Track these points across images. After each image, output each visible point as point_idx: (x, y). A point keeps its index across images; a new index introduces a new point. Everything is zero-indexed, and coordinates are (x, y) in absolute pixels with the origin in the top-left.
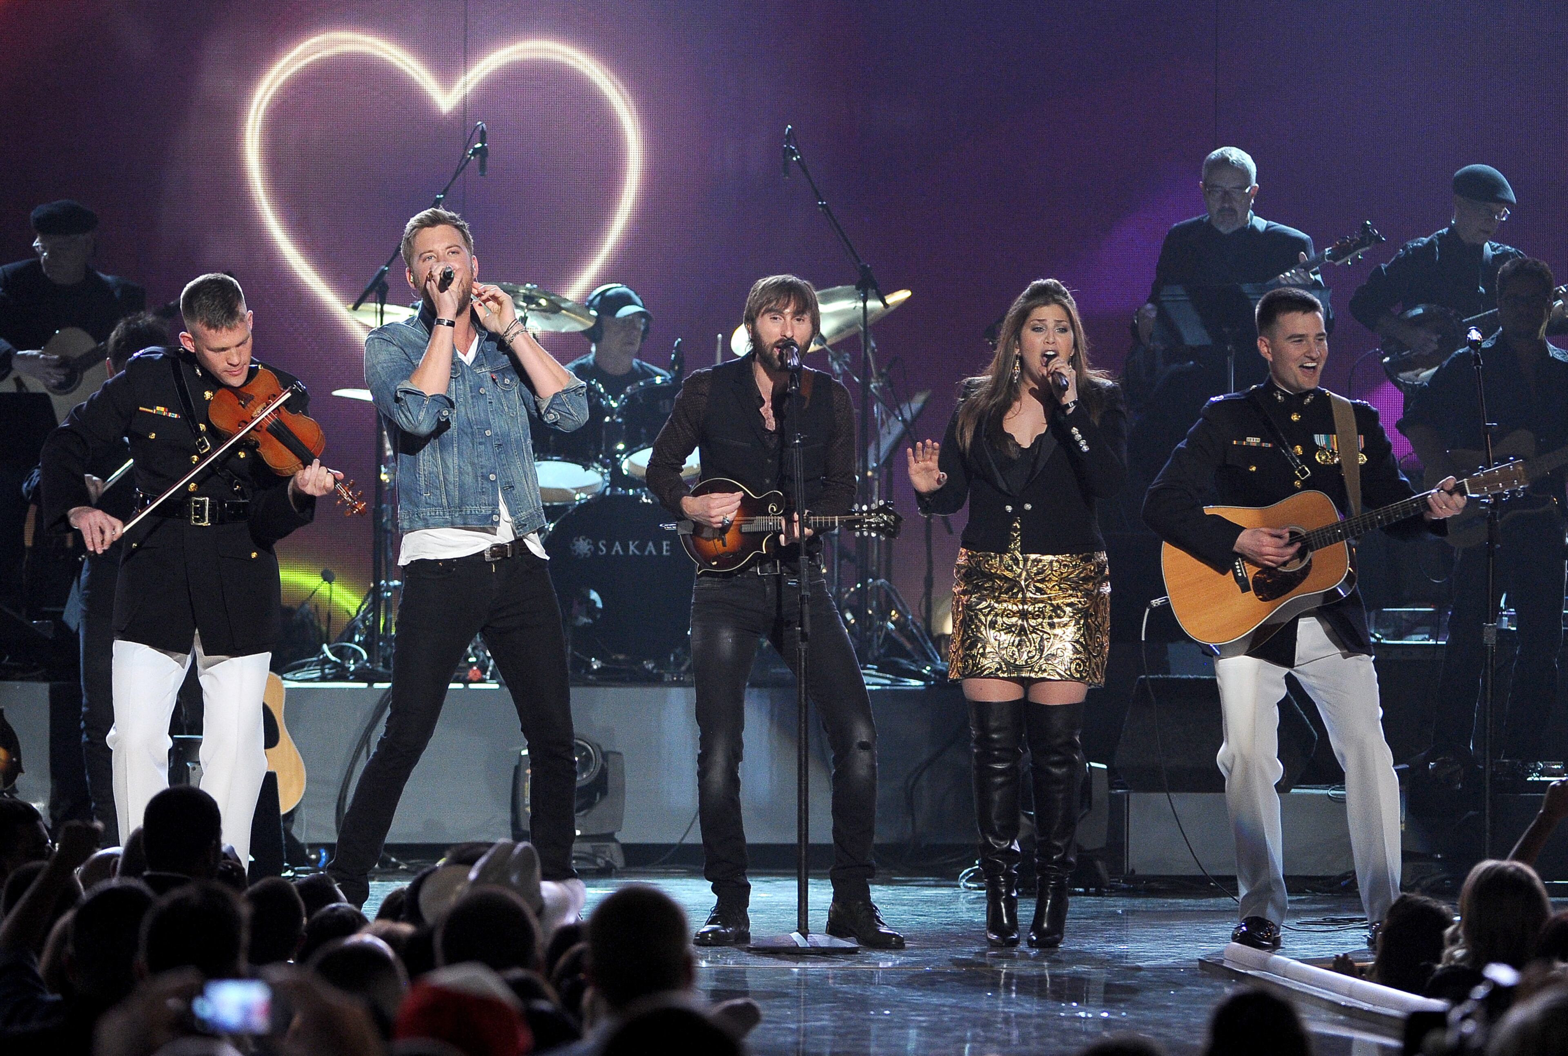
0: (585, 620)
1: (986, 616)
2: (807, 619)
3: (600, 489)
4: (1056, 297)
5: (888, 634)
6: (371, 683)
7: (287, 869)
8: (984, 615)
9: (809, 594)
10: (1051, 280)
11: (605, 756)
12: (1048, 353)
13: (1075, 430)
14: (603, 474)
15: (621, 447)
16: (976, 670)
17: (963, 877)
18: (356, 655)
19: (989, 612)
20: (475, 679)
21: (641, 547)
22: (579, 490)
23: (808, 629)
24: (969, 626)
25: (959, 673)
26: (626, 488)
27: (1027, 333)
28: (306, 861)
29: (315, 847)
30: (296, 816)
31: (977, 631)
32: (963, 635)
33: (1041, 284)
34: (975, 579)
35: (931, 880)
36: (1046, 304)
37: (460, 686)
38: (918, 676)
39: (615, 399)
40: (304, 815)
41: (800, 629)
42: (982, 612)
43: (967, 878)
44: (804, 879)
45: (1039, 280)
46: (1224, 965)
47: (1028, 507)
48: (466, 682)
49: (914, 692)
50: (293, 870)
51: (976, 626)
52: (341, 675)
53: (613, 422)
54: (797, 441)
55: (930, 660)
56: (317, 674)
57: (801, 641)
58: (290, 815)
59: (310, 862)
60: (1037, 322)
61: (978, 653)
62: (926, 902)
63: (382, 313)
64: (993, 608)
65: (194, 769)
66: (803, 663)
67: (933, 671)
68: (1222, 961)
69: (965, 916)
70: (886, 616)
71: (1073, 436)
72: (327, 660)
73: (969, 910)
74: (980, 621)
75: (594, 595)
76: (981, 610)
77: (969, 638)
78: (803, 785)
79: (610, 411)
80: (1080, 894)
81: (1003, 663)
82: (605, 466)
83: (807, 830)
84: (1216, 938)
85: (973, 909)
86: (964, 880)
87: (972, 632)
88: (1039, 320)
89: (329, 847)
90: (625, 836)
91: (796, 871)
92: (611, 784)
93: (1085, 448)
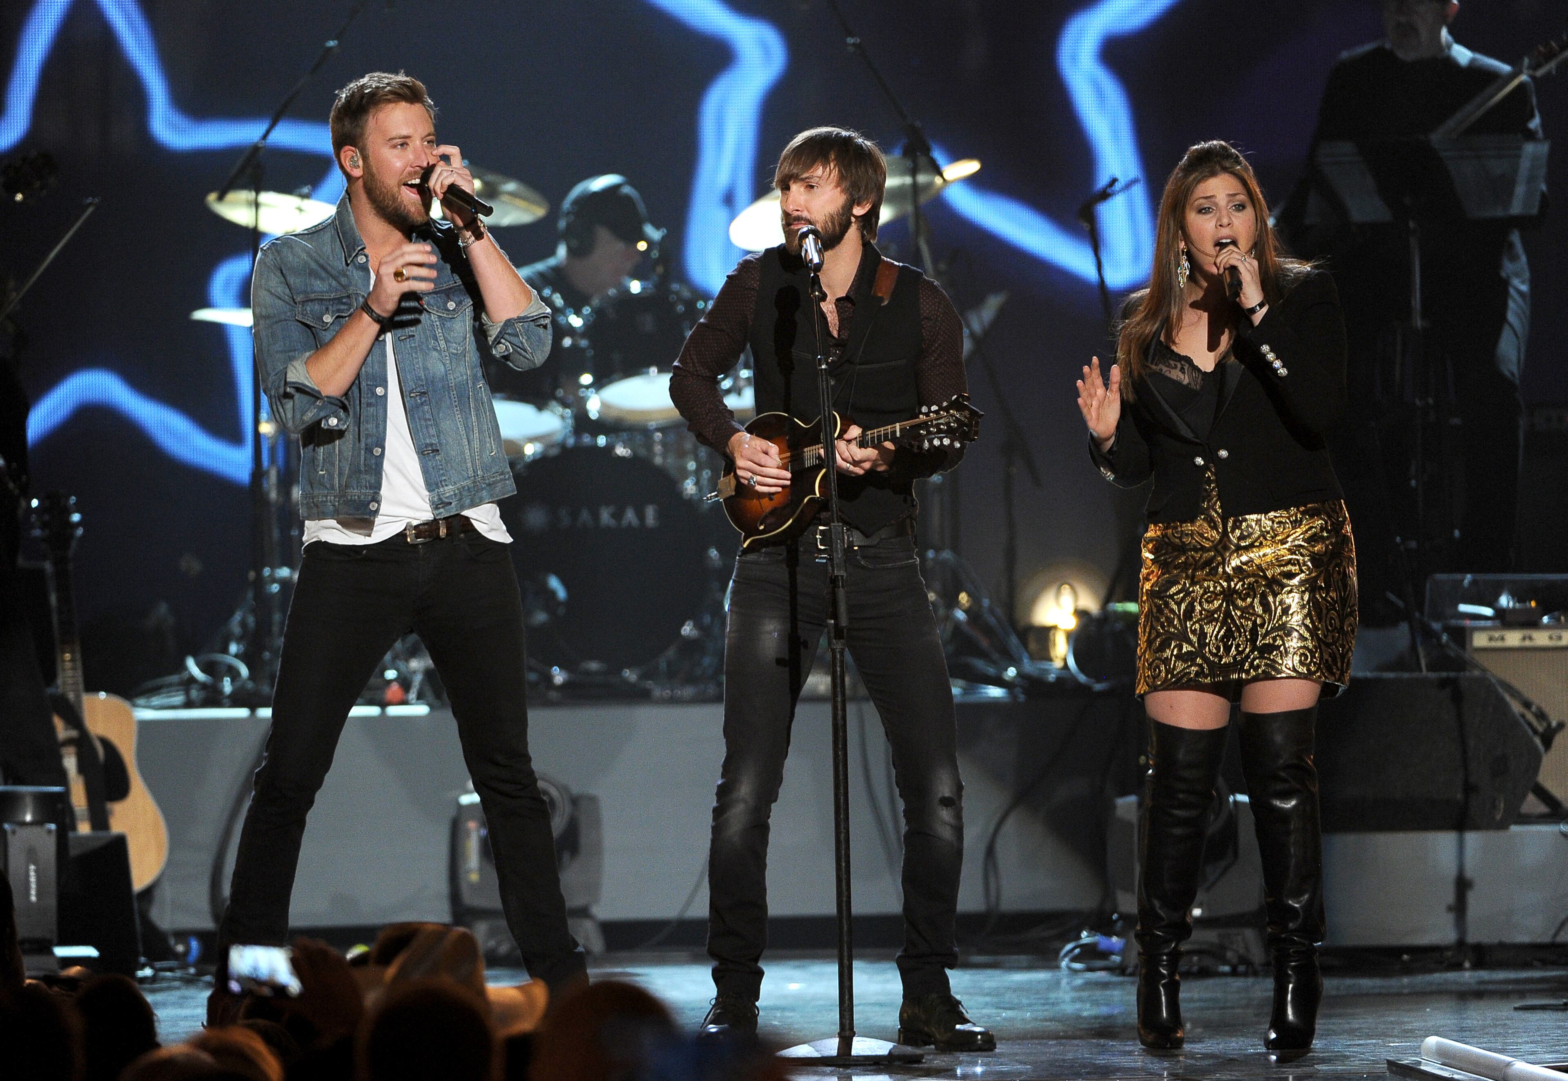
0: (541, 617)
1: (1179, 604)
2: (842, 608)
3: (558, 437)
4: (1227, 164)
5: (957, 625)
6: (253, 708)
7: (142, 967)
8: (1176, 603)
9: (845, 575)
10: (1215, 142)
11: (575, 801)
12: (1224, 241)
13: (1265, 348)
14: (563, 417)
15: (586, 379)
16: (1171, 678)
17: (1066, 955)
18: (233, 673)
19: (1183, 599)
20: (395, 700)
21: (618, 515)
22: (532, 440)
23: (844, 622)
24: (1158, 620)
25: (1148, 685)
26: (595, 435)
27: (1193, 219)
28: (168, 955)
29: (182, 935)
30: (157, 893)
31: (1169, 626)
32: (1150, 633)
33: (1203, 149)
34: (1164, 554)
35: (1023, 959)
36: (1213, 174)
37: (373, 711)
38: (999, 682)
39: (578, 313)
40: (166, 893)
41: (833, 622)
42: (1174, 600)
43: (1071, 955)
44: (846, 962)
45: (1199, 143)
46: (1422, 1068)
47: (1224, 453)
48: (383, 705)
49: (994, 705)
50: (152, 967)
51: (1168, 618)
52: (213, 699)
53: (574, 346)
54: (823, 367)
55: (1014, 661)
56: (179, 699)
57: (835, 639)
58: (148, 893)
59: (176, 956)
60: (1202, 201)
61: (1172, 654)
62: (1015, 990)
63: (257, 205)
64: (1188, 594)
65: (14, 832)
66: (838, 669)
67: (1019, 674)
68: (1420, 1063)
69: (1069, 1008)
70: (952, 602)
71: (1264, 355)
72: (192, 680)
73: (1074, 1001)
74: (1172, 611)
75: (554, 583)
76: (1171, 597)
77: (1159, 635)
78: (842, 836)
79: (571, 331)
80: (1224, 975)
81: (1205, 666)
82: (565, 405)
83: (849, 897)
84: (1412, 1031)
85: (1080, 1000)
86: (1067, 959)
87: (1163, 627)
88: (1204, 198)
89: (202, 935)
90: (604, 911)
91: (836, 952)
92: (584, 841)
93: (1283, 372)
